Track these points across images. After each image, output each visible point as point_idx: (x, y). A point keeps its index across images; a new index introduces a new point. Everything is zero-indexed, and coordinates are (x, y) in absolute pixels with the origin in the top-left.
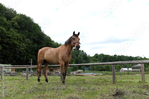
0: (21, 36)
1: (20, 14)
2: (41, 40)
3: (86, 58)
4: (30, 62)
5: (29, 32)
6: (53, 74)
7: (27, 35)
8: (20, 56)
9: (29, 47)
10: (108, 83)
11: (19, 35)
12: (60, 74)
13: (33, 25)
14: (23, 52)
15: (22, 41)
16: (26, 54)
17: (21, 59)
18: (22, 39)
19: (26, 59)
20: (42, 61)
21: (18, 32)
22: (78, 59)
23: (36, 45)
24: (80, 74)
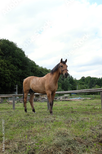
0: (5, 62)
1: (3, 40)
2: (26, 65)
3: (72, 82)
4: (15, 88)
5: (13, 57)
6: (39, 100)
7: (11, 60)
8: (5, 82)
9: (14, 73)
10: (98, 111)
11: (3, 61)
12: (46, 100)
13: (16, 51)
14: (7, 78)
15: (6, 67)
16: (11, 80)
17: (7, 86)
18: (6, 65)
19: (12, 86)
20: (28, 90)
21: (2, 58)
22: (65, 83)
23: (20, 71)
24: (67, 99)
